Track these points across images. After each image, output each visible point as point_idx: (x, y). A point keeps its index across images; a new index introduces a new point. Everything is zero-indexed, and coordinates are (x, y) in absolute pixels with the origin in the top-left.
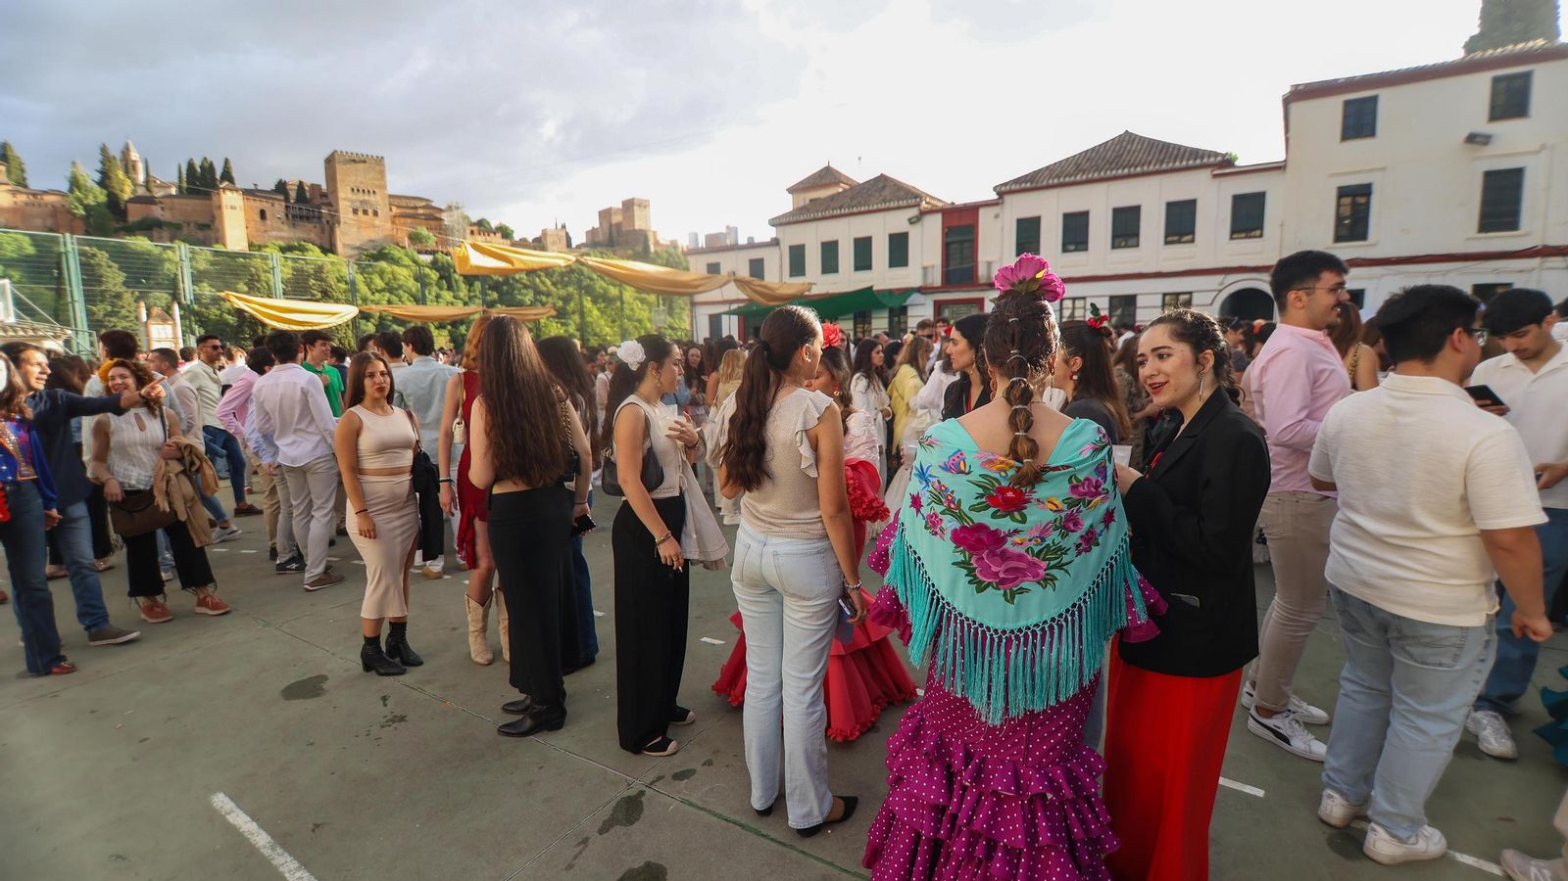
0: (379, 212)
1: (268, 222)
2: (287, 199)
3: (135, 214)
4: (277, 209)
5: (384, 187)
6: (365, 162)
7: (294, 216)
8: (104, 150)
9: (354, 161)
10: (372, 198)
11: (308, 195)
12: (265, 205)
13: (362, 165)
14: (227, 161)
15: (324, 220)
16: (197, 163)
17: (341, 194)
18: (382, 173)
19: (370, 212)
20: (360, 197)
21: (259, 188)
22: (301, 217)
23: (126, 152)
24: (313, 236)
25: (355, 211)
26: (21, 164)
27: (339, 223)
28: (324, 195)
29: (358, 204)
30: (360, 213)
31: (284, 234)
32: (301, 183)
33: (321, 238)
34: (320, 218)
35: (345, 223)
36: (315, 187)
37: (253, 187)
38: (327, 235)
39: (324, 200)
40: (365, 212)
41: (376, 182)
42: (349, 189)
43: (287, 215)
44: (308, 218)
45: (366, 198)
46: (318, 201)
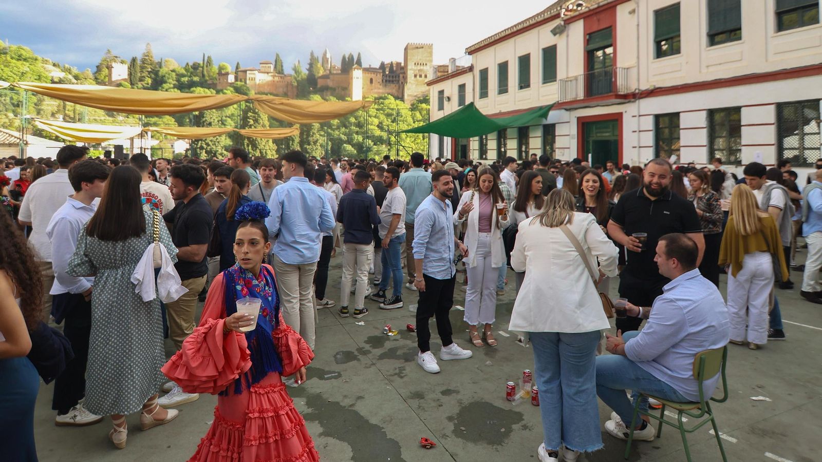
0: (428, 76)
1: (373, 84)
2: (384, 72)
3: (321, 83)
4: (379, 77)
5: (431, 61)
6: (423, 48)
7: (386, 81)
8: (312, 54)
9: (417, 48)
10: (425, 68)
11: (395, 68)
12: (373, 76)
13: (421, 50)
14: (359, 54)
15: (400, 82)
16: (347, 56)
17: (409, 67)
18: (431, 54)
19: (423, 76)
20: (419, 67)
21: (372, 67)
22: (389, 81)
23: (325, 54)
24: (394, 91)
25: (415, 76)
26: (282, 63)
27: (407, 83)
28: (402, 68)
29: (417, 72)
30: (418, 77)
31: (381, 91)
32: (392, 62)
33: (398, 92)
34: (399, 81)
35: (410, 82)
36: (398, 64)
37: (368, 67)
38: (401, 90)
39: (402, 71)
40: (421, 76)
41: (428, 58)
42: (413, 63)
43: (383, 80)
44: (393, 81)
45: (422, 67)
46: (399, 72)
